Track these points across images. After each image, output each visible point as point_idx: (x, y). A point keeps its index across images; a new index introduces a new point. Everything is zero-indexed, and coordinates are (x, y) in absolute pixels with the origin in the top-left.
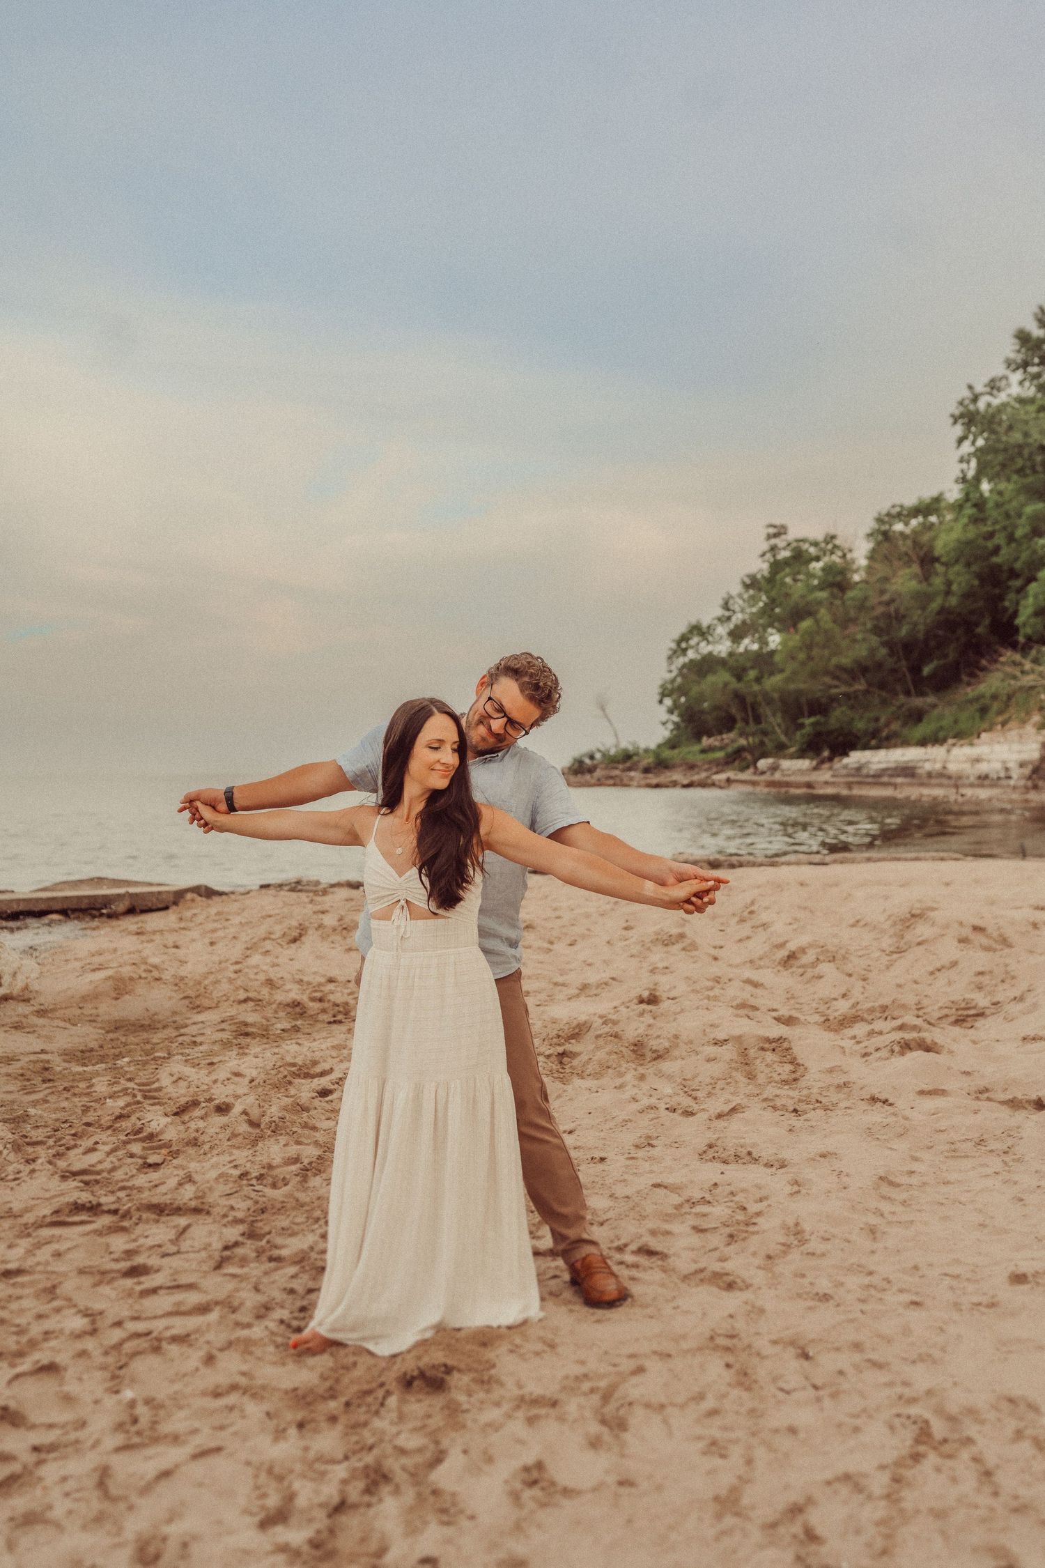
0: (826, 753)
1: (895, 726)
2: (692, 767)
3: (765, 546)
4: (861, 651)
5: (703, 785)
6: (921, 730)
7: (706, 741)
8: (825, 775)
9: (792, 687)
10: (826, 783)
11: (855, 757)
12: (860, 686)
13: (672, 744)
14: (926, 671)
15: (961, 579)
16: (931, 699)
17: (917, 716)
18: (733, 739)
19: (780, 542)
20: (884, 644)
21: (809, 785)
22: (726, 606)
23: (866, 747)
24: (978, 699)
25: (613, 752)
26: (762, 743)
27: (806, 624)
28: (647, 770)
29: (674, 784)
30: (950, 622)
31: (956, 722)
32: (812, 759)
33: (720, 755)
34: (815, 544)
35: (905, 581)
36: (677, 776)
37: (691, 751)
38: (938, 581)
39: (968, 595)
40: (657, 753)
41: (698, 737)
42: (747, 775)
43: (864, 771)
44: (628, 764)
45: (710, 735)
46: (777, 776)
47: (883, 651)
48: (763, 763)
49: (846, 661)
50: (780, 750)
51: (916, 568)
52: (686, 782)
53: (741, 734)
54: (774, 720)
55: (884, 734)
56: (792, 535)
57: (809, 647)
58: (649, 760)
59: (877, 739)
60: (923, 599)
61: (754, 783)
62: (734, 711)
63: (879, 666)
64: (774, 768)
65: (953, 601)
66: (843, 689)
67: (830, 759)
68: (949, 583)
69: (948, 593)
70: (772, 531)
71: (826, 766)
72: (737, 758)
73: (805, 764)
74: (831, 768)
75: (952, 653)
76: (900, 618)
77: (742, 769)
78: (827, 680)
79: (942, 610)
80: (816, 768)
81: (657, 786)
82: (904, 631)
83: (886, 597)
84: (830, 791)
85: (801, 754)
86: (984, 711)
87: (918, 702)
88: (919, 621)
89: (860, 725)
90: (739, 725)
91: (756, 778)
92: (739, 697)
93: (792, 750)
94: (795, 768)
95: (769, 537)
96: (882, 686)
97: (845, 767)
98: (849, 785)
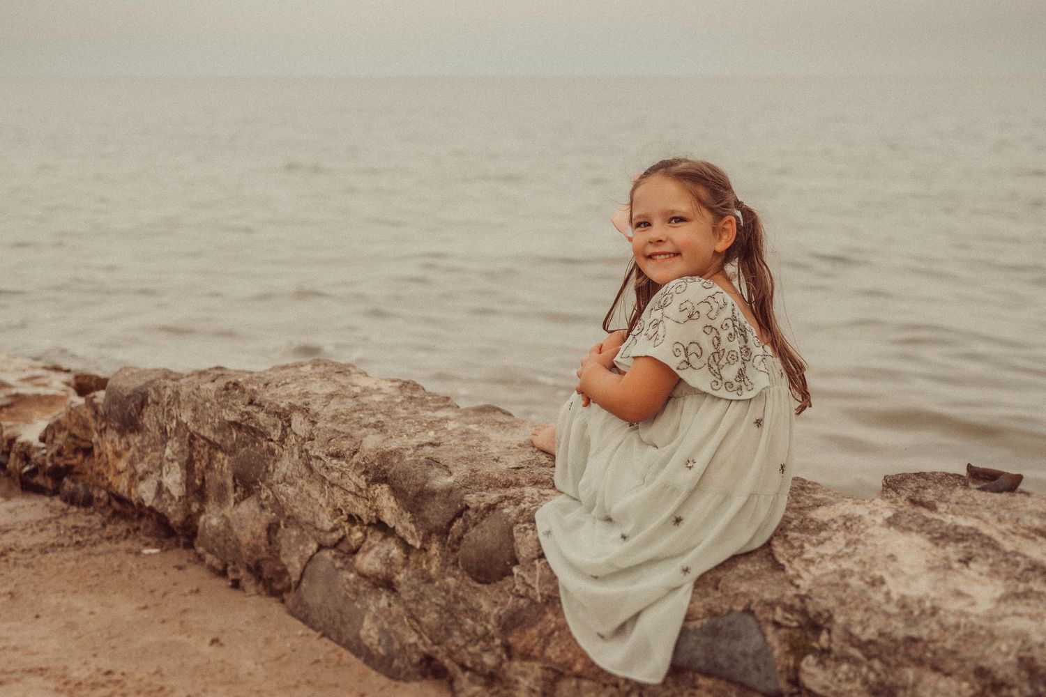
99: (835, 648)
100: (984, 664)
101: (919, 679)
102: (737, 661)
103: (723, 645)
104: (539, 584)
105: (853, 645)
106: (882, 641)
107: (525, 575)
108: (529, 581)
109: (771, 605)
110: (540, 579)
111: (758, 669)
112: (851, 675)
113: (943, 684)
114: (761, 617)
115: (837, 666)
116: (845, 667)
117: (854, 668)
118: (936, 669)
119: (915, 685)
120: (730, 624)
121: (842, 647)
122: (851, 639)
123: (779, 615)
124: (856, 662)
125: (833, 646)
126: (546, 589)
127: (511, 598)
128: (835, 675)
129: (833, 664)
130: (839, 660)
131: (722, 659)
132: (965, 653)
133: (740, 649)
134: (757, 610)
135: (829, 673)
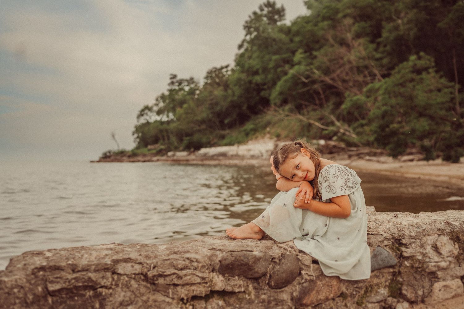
0: (192, 150)
1: (215, 140)
2: (144, 155)
3: (169, 81)
4: (204, 115)
5: (149, 161)
6: (225, 141)
7: (149, 147)
8: (192, 157)
9: (180, 127)
10: (194, 160)
11: (203, 151)
12: (203, 127)
13: (138, 148)
14: (226, 121)
15: (238, 91)
16: (227, 131)
17: (223, 137)
18: (160, 146)
19: (175, 80)
20: (212, 113)
21: (187, 161)
22: (157, 100)
23: (206, 147)
24: (245, 130)
25: (117, 152)
26: (169, 147)
27: (185, 106)
28: (129, 157)
29: (139, 161)
30: (234, 105)
31: (237, 139)
32: (187, 151)
33: (154, 151)
34: (187, 81)
35: (218, 92)
36: (140, 158)
37: (144, 150)
38: (230, 92)
39: (240, 97)
40: (133, 151)
41: (146, 146)
42: (164, 158)
43: (207, 155)
44: (123, 155)
45: (151, 144)
46: (175, 158)
47: (211, 116)
48: (170, 154)
49: (199, 118)
50: (176, 149)
51: (221, 88)
52: (143, 160)
53: (162, 144)
54: (173, 139)
55: (212, 143)
56: (179, 77)
57: (187, 113)
58: (130, 153)
59: (210, 145)
60: (225, 97)
61: (167, 160)
62: (159, 135)
63: (210, 120)
64: (174, 155)
65: (235, 98)
66: (198, 128)
67: (194, 152)
68: (233, 92)
69: (233, 95)
70: (172, 76)
71: (193, 154)
72: (160, 152)
73: (185, 153)
74: (195, 155)
75: (234, 116)
76: (217, 104)
77: (163, 155)
78: (192, 125)
79: (232, 102)
80: (189, 155)
81: (133, 162)
82: (218, 108)
83: (212, 97)
84: (195, 162)
85: (183, 150)
86: (247, 135)
87: (223, 132)
88: (224, 105)
89: (204, 140)
90: (161, 141)
91: (168, 159)
92: (161, 131)
93: (181, 148)
94: (181, 155)
95: (171, 78)
96: (211, 127)
97: (200, 154)
98: (202, 160)
99: (408, 242)
100: (438, 228)
101: (427, 239)
102: (384, 260)
103: (379, 258)
104: (313, 272)
105: (412, 239)
106: (418, 234)
107: (307, 272)
108: (310, 274)
109: (382, 242)
110: (313, 271)
111: (391, 259)
112: (416, 246)
113: (431, 237)
114: (382, 246)
115: (411, 246)
116: (413, 245)
117: (415, 244)
118: (428, 235)
119: (427, 241)
120: (378, 251)
121: (409, 241)
122: (411, 237)
123: (386, 243)
124: (414, 242)
125: (407, 242)
126: (317, 273)
127: (297, 286)
128: (413, 248)
129: (410, 246)
130: (410, 244)
131: (380, 263)
132: (433, 227)
133: (384, 256)
134: (380, 244)
135: (411, 248)
